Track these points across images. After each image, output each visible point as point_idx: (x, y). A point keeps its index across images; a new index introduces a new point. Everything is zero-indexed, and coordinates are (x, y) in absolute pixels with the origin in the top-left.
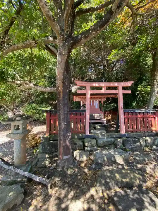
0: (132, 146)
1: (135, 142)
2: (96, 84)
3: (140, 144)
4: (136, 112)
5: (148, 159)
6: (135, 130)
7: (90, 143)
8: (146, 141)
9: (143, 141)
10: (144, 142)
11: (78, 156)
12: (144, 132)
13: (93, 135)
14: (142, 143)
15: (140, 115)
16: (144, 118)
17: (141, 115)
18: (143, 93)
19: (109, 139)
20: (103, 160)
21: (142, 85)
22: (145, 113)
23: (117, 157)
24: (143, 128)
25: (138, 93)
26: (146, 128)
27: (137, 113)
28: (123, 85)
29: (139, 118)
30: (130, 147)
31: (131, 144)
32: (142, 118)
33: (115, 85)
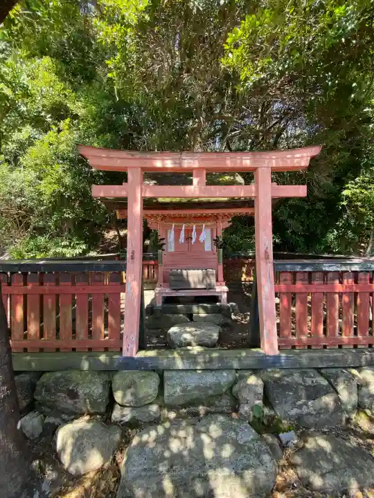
0: (300, 407)
1: (315, 392)
2: (165, 162)
3: (337, 400)
4: (326, 273)
5: (359, 482)
6: (318, 340)
7: (132, 394)
8: (359, 387)
9: (348, 388)
10: (350, 393)
11: (69, 450)
12: (355, 346)
13: (151, 358)
14: (344, 395)
15: (341, 283)
16: (356, 294)
17: (345, 281)
18: (359, 204)
19: (210, 379)
20: (154, 487)
21: (357, 179)
22: (361, 276)
23: (220, 480)
24: (352, 332)
25: (343, 205)
26: (363, 334)
27: (330, 275)
28: (274, 164)
29: (336, 293)
30: (294, 412)
31: (299, 398)
32: (348, 294)
33: (241, 162)
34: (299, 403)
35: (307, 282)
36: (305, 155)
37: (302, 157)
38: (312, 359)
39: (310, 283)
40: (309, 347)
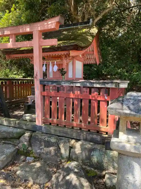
0: (41, 149)
6: (62, 122)
12: (80, 129)
16: (81, 100)
17: (76, 92)
24: (79, 121)
28: (39, 29)
29: (71, 98)
30: (38, 151)
31: (42, 145)
32: (77, 99)
33: (26, 29)
34: (41, 147)
35: (56, 91)
36: (53, 22)
37: (52, 23)
38: (55, 131)
39: (58, 92)
40: (58, 125)
